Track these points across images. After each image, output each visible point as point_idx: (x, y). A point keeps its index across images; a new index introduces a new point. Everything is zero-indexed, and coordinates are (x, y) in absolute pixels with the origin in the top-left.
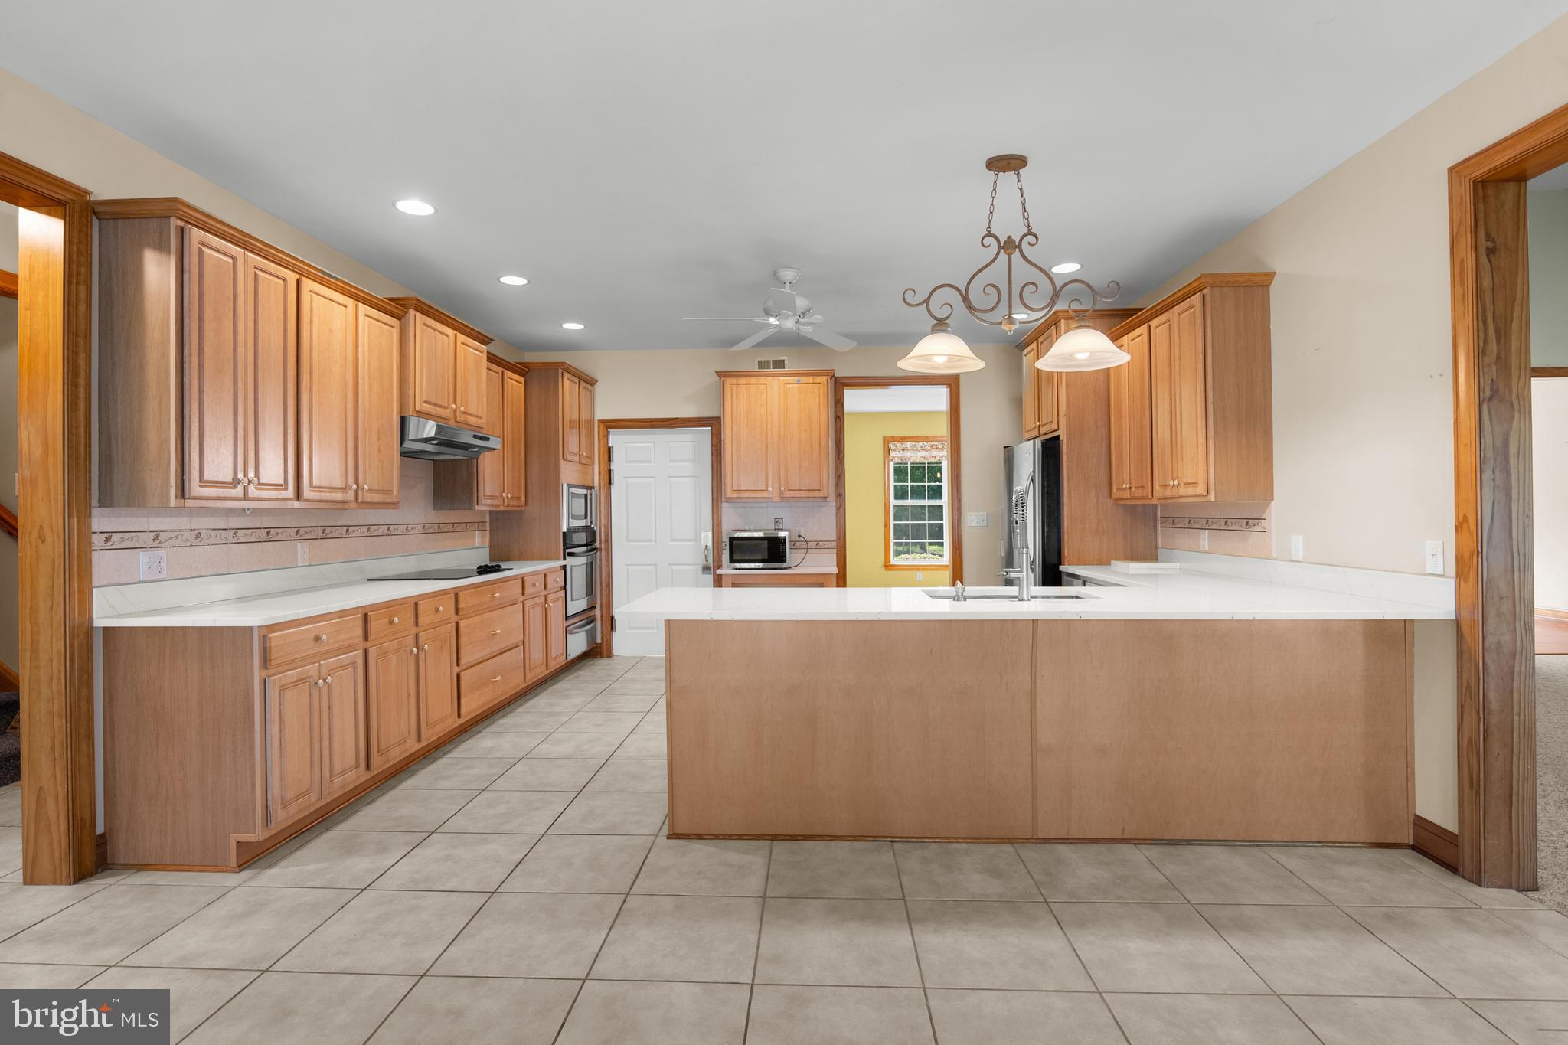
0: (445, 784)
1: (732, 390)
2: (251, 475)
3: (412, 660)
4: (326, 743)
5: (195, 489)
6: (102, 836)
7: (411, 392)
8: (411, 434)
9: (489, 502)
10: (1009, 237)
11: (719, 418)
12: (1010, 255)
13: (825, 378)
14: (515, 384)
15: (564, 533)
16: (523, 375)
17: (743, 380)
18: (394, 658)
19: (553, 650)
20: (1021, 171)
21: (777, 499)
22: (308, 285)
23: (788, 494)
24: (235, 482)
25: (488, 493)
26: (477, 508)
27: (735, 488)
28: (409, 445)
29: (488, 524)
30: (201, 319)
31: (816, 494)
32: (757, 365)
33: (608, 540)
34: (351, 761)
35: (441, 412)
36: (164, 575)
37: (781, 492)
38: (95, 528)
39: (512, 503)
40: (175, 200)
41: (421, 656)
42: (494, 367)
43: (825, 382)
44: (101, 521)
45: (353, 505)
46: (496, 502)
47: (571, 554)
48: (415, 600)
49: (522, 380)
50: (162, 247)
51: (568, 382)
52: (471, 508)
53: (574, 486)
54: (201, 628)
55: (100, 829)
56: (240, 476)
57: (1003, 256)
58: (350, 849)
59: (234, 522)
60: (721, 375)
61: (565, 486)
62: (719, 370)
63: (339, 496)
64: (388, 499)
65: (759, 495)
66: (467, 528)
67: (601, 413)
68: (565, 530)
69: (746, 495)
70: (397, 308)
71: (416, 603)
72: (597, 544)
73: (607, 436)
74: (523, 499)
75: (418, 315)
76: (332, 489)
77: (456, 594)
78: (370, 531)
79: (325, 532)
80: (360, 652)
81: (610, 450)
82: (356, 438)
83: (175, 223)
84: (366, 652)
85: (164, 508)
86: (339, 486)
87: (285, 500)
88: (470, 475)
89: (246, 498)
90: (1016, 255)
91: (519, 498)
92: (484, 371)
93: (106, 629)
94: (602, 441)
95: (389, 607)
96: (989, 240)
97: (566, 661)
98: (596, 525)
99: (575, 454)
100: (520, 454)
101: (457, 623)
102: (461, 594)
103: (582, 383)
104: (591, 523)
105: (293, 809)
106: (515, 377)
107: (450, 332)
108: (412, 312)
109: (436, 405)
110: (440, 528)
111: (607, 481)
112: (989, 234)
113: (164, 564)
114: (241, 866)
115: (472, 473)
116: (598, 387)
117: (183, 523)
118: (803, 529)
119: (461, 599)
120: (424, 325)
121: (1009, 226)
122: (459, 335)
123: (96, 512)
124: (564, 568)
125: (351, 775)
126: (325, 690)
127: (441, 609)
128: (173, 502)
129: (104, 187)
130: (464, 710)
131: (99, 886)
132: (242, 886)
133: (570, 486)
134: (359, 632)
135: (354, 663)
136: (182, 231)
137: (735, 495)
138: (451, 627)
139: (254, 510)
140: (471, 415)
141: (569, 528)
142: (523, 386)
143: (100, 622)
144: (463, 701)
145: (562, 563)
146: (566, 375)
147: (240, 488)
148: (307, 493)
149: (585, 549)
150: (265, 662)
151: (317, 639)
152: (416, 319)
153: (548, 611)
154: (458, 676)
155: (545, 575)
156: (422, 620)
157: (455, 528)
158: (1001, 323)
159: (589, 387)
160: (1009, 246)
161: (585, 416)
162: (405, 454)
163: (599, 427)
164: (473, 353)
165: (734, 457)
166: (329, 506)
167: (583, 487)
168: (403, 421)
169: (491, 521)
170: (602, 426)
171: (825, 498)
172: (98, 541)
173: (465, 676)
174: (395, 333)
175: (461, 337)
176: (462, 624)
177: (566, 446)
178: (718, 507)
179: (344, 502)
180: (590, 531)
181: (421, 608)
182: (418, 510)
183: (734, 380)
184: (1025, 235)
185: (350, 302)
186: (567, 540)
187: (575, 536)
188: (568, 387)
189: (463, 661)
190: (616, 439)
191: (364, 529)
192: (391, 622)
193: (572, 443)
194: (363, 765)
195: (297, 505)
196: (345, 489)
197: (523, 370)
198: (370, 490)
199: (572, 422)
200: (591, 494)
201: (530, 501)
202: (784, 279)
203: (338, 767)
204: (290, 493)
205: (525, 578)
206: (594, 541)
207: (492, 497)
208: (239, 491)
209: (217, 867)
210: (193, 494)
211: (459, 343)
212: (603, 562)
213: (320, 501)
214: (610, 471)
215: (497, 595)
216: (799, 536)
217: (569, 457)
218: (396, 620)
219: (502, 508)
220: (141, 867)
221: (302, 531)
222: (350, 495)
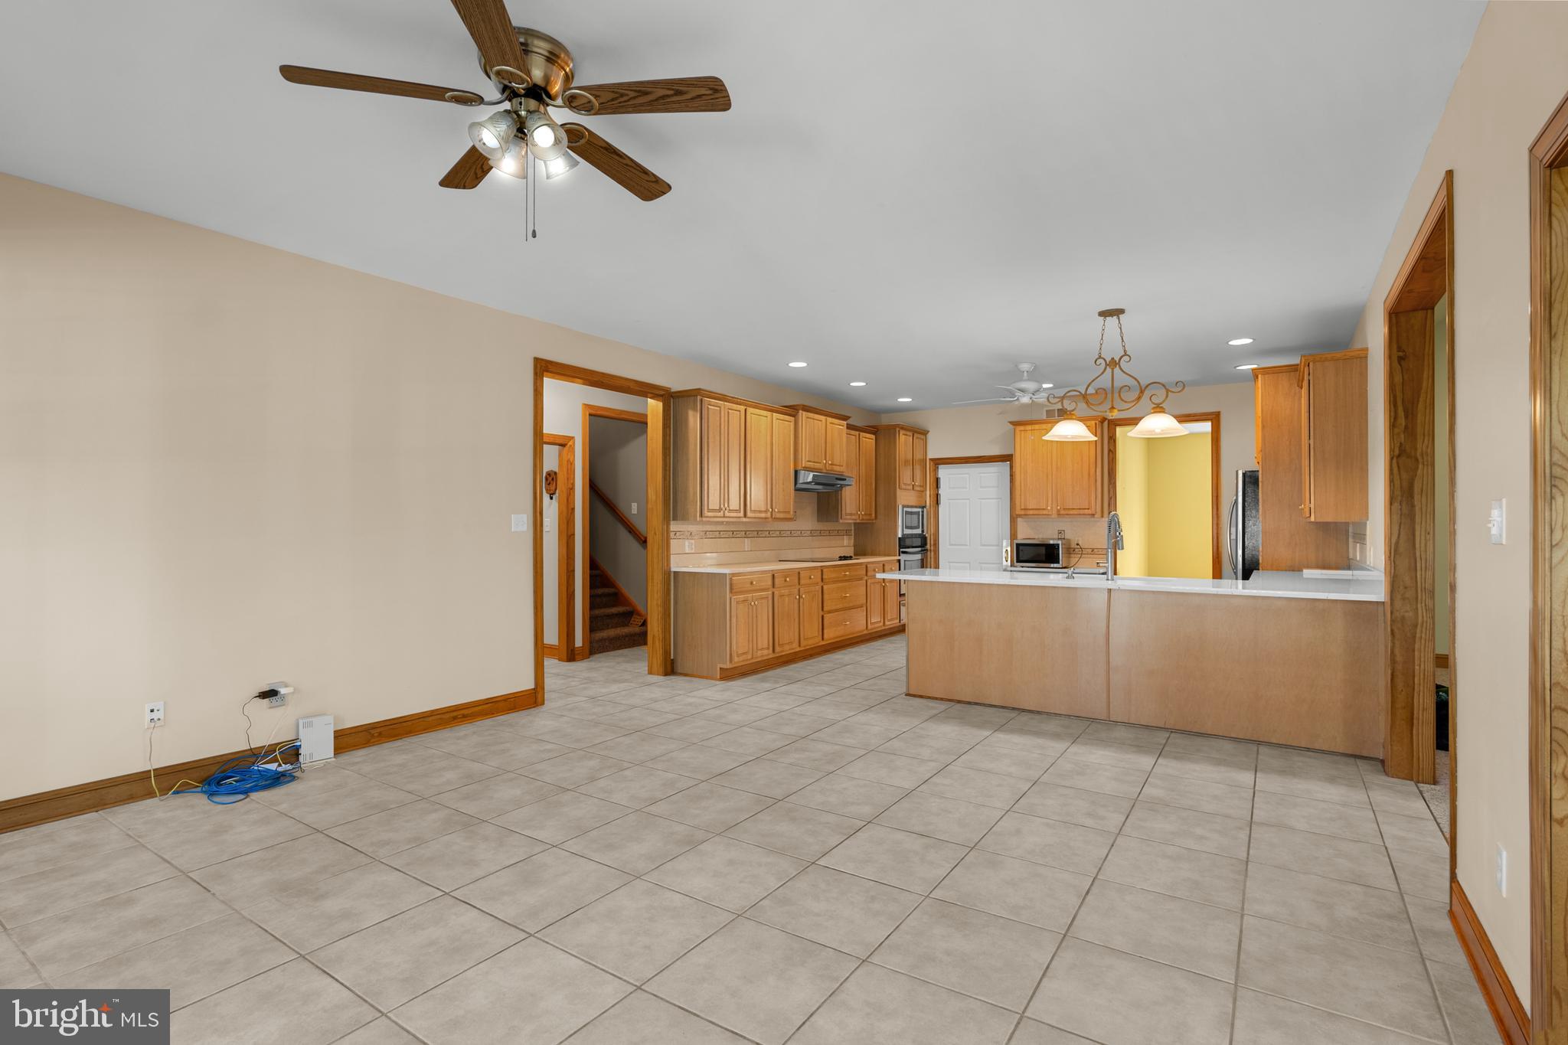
0: (809, 667)
1: (1021, 435)
2: (726, 506)
3: (796, 601)
4: (755, 633)
5: (706, 513)
6: (672, 660)
7: (800, 457)
8: (801, 480)
9: (848, 517)
10: (1113, 359)
11: (1012, 455)
12: (1113, 369)
13: (1093, 422)
14: (869, 440)
15: (899, 538)
16: (874, 434)
17: (1029, 427)
18: (787, 599)
19: (889, 614)
20: (1120, 316)
21: (1055, 516)
22: (750, 410)
23: (1062, 512)
24: (720, 510)
25: (848, 512)
26: (841, 521)
27: (1023, 508)
28: (798, 486)
29: (853, 532)
30: (708, 438)
31: (1086, 511)
32: (1045, 414)
33: (936, 544)
34: (766, 646)
35: (817, 466)
36: (693, 552)
37: (1058, 511)
38: (672, 530)
39: (864, 517)
40: (699, 389)
41: (801, 600)
42: (853, 432)
43: (1094, 425)
44: (674, 526)
45: (770, 519)
46: (854, 517)
47: (904, 552)
48: (798, 570)
49: (873, 437)
50: (695, 409)
51: (904, 436)
52: (837, 521)
53: (908, 507)
54: (709, 573)
55: (672, 658)
56: (722, 506)
57: (1109, 370)
58: (763, 680)
59: (719, 528)
60: (1015, 424)
61: (900, 507)
62: (1010, 420)
63: (763, 515)
64: (788, 516)
65: (1041, 512)
66: (839, 533)
67: (931, 455)
68: (900, 536)
69: (1031, 512)
70: (792, 411)
71: (799, 573)
72: (928, 547)
73: (936, 470)
74: (873, 515)
75: (804, 413)
76: (760, 512)
77: (822, 569)
78: (781, 534)
79: (758, 534)
80: (770, 593)
81: (937, 480)
82: (772, 484)
83: (699, 398)
84: (773, 593)
85: (696, 522)
86: (763, 509)
87: (740, 517)
88: (837, 500)
89: (724, 517)
90: (1117, 370)
91: (871, 515)
92: (845, 435)
93: (675, 572)
94: (932, 474)
95: (786, 574)
96: (1100, 361)
97: (899, 624)
98: (927, 533)
99: (909, 485)
100: (871, 484)
101: (822, 587)
102: (825, 570)
103: (916, 435)
104: (923, 531)
105: (741, 658)
106: (868, 435)
107: (823, 418)
108: (801, 411)
109: (814, 462)
110: (821, 533)
111: (935, 502)
112: (1100, 357)
113: (693, 547)
114: (722, 679)
115: (838, 500)
116: (929, 436)
117: (700, 528)
118: (1080, 539)
119: (824, 573)
120: (808, 418)
121: (1113, 351)
122: (828, 418)
123: (672, 522)
124: (899, 561)
125: (765, 652)
126: (755, 607)
127: (812, 577)
128: (698, 519)
129: (676, 386)
130: (825, 636)
131: (673, 678)
132: (722, 684)
133: (904, 507)
134: (770, 583)
135: (767, 598)
136: (701, 400)
137: (1023, 512)
138: (819, 588)
139: (727, 522)
140: (836, 465)
141: (903, 535)
142: (874, 441)
143: (673, 569)
144: (825, 631)
145: (898, 558)
146: (902, 432)
147: (722, 512)
148: (749, 514)
149: (920, 549)
150: (731, 589)
151: (752, 583)
152: (803, 415)
153: (886, 589)
154: (823, 616)
155: (884, 565)
156: (802, 582)
157: (830, 533)
158: (1106, 411)
159: (923, 437)
160: (1113, 363)
161: (919, 456)
162: (797, 490)
163: (930, 464)
164: (839, 426)
165: (1022, 485)
166: (760, 520)
167: (920, 507)
168: (796, 472)
169: (855, 530)
170: (932, 464)
171: (1094, 515)
172: (672, 535)
173: (827, 617)
174: (792, 425)
175: (830, 420)
176: (825, 587)
177: (901, 479)
178: (1014, 522)
179: (766, 518)
180: (924, 539)
181: (802, 575)
182: (808, 522)
183: (1022, 428)
184: (1123, 356)
185: (769, 414)
186: (903, 544)
187: (907, 540)
188: (903, 440)
189: (825, 609)
190: (944, 472)
191: (778, 533)
192: (786, 581)
193: (905, 475)
194: (771, 649)
195: (744, 520)
196: (766, 511)
197: (874, 430)
198: (779, 512)
199: (906, 462)
200: (923, 512)
201: (879, 517)
202: (1022, 370)
203: (760, 647)
204: (742, 514)
205: (868, 566)
206: (926, 544)
207: (851, 514)
208: (721, 514)
209: (712, 678)
210: (706, 515)
211: (828, 423)
212: (932, 560)
213: (755, 518)
214: (937, 495)
215: (847, 573)
216: (1078, 544)
217: (903, 486)
218: (788, 579)
219: (858, 521)
220: (686, 675)
221: (748, 533)
222: (769, 515)
